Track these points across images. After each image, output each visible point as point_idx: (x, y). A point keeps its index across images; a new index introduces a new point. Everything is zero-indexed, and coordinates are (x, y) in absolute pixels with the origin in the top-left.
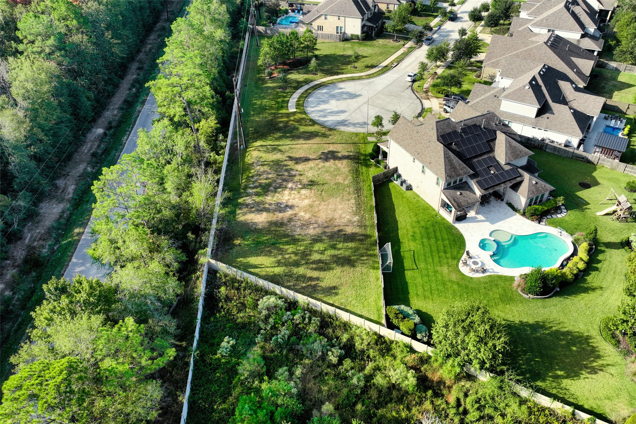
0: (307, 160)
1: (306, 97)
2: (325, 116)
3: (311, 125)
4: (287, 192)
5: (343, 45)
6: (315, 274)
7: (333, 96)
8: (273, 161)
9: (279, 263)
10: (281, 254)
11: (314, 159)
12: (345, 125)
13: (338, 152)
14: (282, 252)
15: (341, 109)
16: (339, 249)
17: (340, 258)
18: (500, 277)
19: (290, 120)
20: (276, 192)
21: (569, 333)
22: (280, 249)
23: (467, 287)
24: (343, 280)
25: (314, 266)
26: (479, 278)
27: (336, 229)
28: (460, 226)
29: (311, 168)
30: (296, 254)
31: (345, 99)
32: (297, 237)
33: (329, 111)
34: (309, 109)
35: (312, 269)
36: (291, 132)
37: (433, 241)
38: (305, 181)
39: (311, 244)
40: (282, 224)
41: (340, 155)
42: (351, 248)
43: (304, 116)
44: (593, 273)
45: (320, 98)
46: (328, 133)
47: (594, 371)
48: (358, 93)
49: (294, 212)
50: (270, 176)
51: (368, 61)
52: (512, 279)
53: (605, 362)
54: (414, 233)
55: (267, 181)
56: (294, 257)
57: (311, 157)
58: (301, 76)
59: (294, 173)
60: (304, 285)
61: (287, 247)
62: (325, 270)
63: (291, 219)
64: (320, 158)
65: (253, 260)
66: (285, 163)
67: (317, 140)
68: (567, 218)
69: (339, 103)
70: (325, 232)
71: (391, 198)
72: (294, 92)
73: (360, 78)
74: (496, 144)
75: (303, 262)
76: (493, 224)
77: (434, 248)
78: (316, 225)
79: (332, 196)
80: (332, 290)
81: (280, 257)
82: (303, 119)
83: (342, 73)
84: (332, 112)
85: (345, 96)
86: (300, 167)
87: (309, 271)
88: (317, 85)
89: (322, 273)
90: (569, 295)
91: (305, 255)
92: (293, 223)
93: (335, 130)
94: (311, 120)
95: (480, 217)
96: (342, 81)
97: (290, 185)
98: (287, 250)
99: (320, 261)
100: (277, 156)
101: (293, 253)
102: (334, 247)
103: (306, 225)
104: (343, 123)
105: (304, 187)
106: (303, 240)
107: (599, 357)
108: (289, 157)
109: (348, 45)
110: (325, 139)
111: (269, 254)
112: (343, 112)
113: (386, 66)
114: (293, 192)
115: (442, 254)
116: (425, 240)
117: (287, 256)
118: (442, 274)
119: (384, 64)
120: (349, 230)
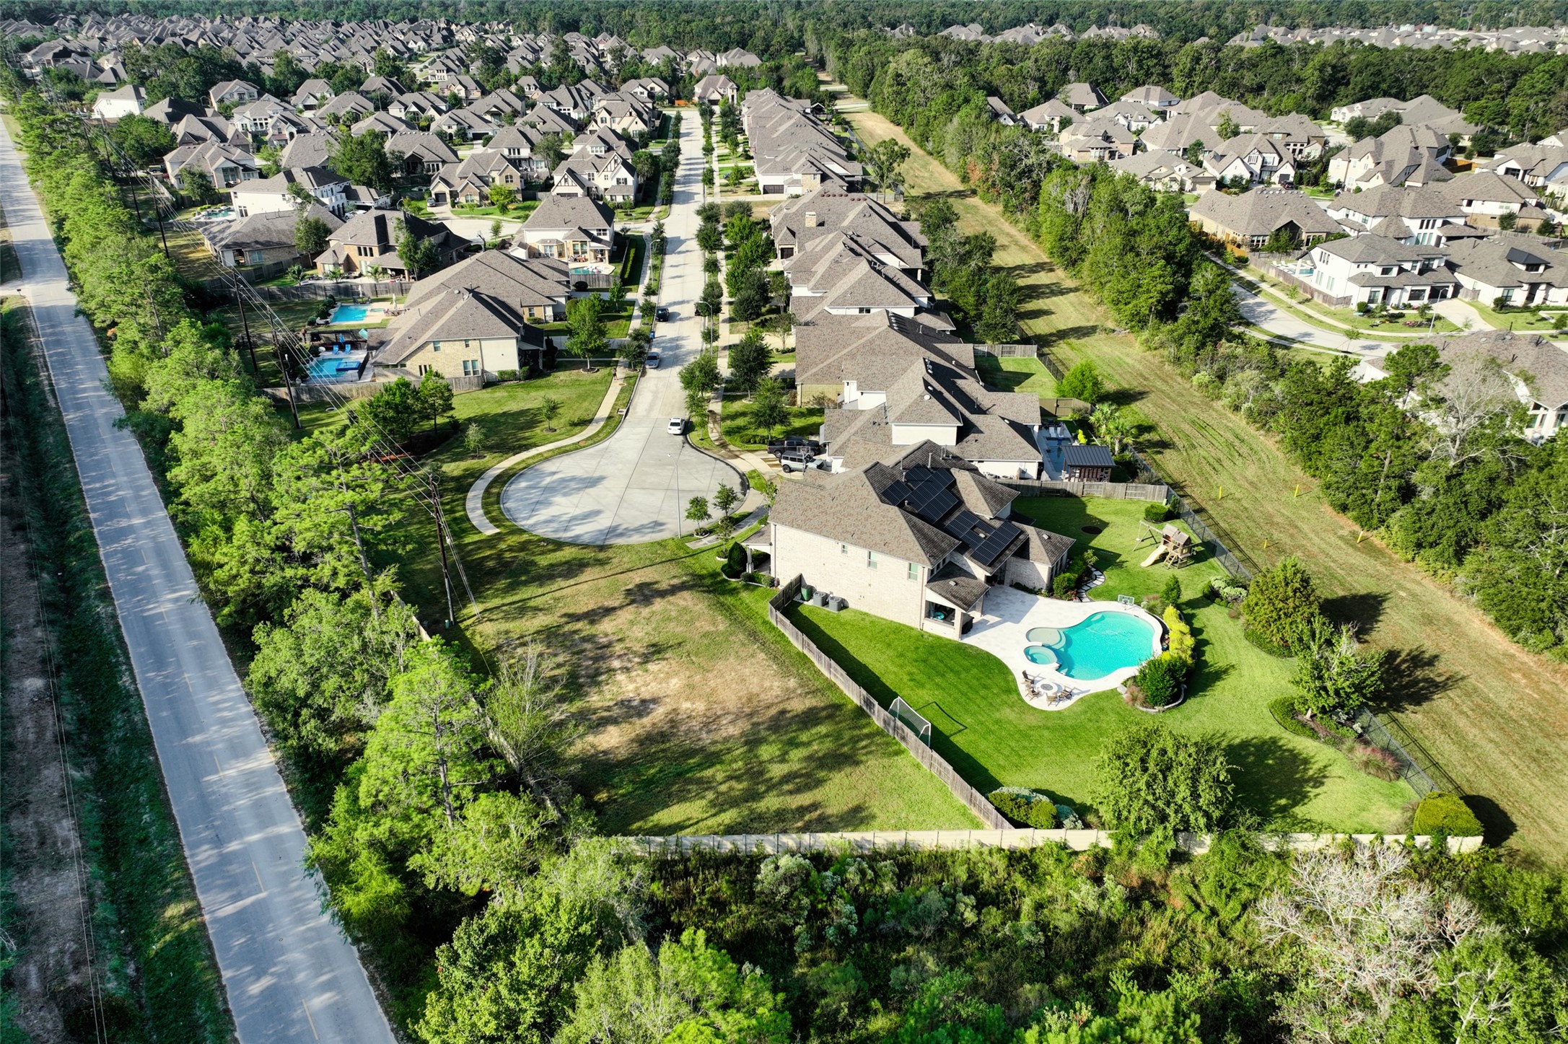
0: (608, 611)
1: (497, 503)
2: (566, 529)
3: (555, 550)
4: (621, 677)
5: (489, 395)
6: (805, 799)
7: (551, 490)
8: (538, 632)
11: (621, 606)
12: (621, 535)
13: (656, 583)
14: (707, 784)
15: (587, 509)
16: (809, 744)
18: (1098, 696)
19: (502, 551)
20: (598, 684)
22: (700, 781)
23: (1065, 729)
24: (863, 788)
26: (1069, 709)
27: (773, 711)
28: (972, 640)
29: (632, 623)
30: (738, 778)
31: (579, 489)
32: (713, 749)
33: (565, 518)
34: (524, 523)
35: (791, 792)
36: (526, 572)
37: (950, 676)
39: (750, 751)
40: (663, 737)
41: (664, 586)
42: (827, 736)
43: (525, 537)
44: (1207, 648)
45: (528, 499)
46: (601, 555)
47: (1318, 782)
48: (597, 475)
49: (669, 708)
51: (567, 414)
52: (1113, 693)
53: (1320, 765)
54: (910, 674)
56: (739, 786)
57: (609, 603)
58: (453, 465)
59: (604, 640)
60: (800, 823)
61: (708, 773)
62: (814, 787)
63: (672, 721)
64: (633, 602)
65: (665, 817)
66: (567, 628)
67: (589, 574)
68: (1111, 583)
69: (574, 498)
70: (755, 725)
72: (465, 499)
73: (577, 447)
74: (961, 489)
75: (762, 788)
76: (1018, 622)
77: (964, 688)
79: (713, 657)
80: (859, 813)
81: (710, 795)
82: (529, 542)
83: (535, 445)
84: (574, 518)
85: (573, 485)
86: (606, 627)
88: (499, 476)
89: (813, 793)
90: (1204, 690)
91: (755, 774)
92: (683, 728)
93: (610, 546)
94: (548, 541)
95: (991, 618)
96: (544, 459)
97: (616, 664)
100: (542, 621)
101: (730, 778)
102: (794, 744)
103: (710, 722)
104: (612, 531)
105: (646, 659)
106: (729, 750)
107: (1306, 762)
108: (565, 615)
109: (499, 393)
110: (607, 567)
112: (598, 513)
113: (610, 418)
115: (983, 692)
116: (938, 680)
117: (723, 788)
118: (1010, 722)
119: (604, 412)
120: (798, 705)
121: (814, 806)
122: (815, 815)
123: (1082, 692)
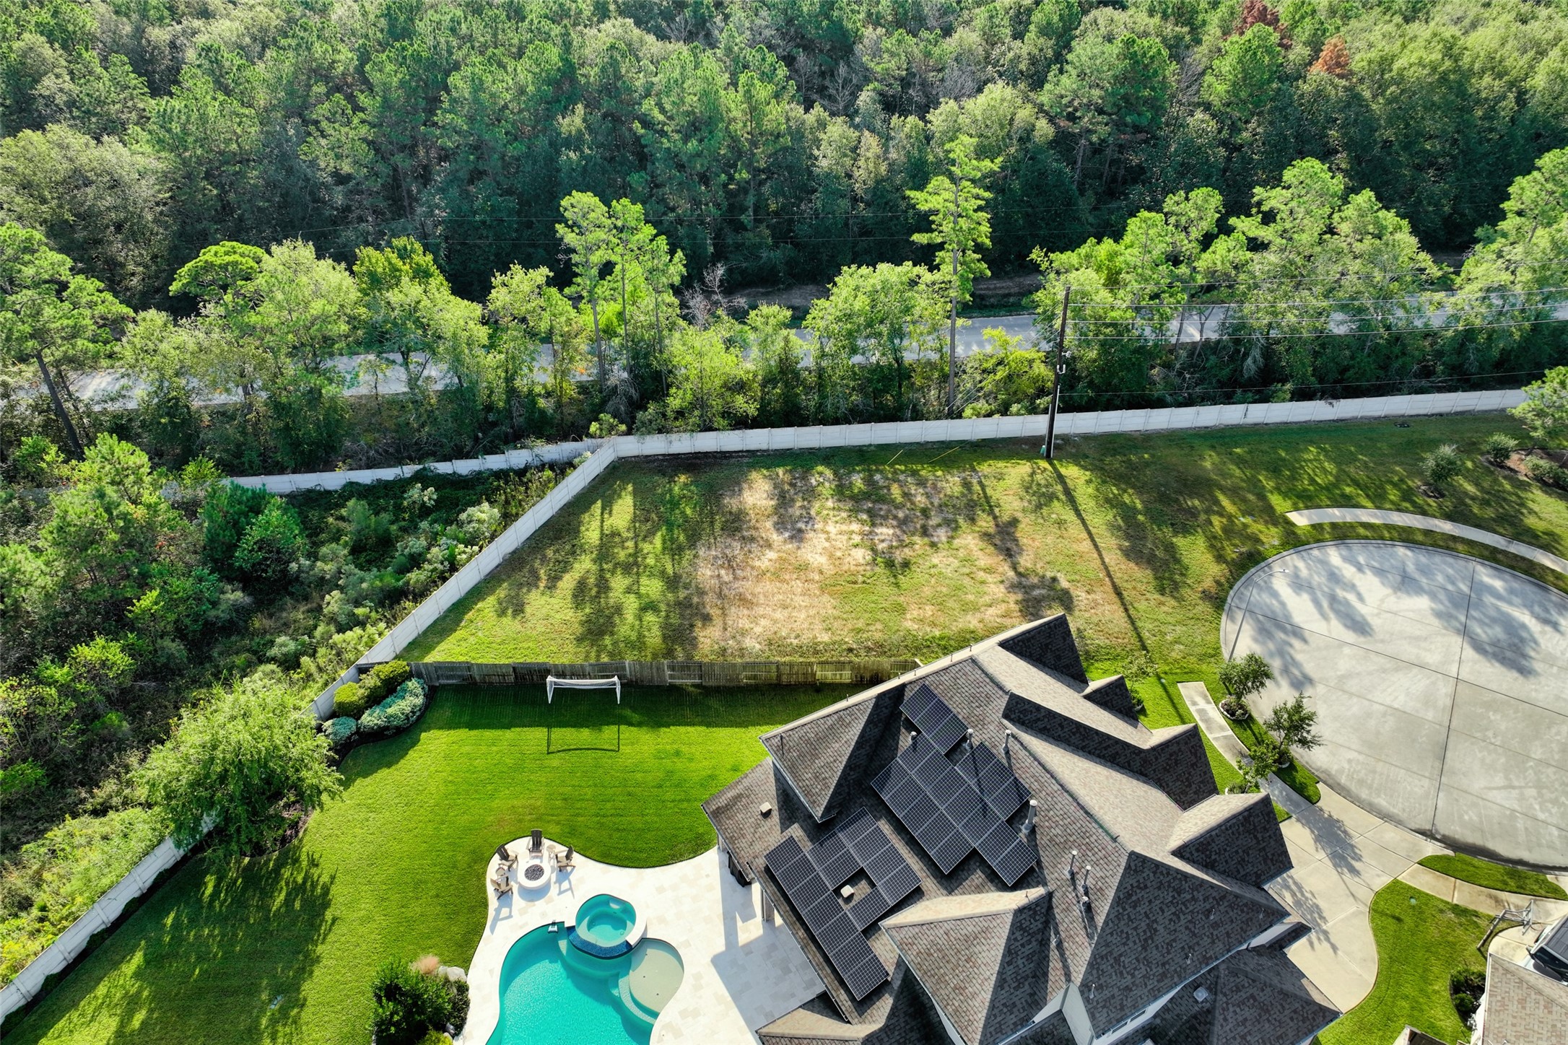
4: (856, 527)
6: (568, 584)
9: (610, 535)
10: (637, 536)
14: (645, 536)
16: (640, 617)
17: (611, 618)
18: (476, 932)
20: (855, 511)
22: (651, 533)
25: (592, 581)
27: (714, 611)
29: (968, 561)
30: (634, 555)
32: (689, 553)
35: (584, 579)
38: (905, 554)
39: (664, 573)
49: (777, 544)
50: (919, 499)
52: (462, 961)
55: (897, 497)
56: (625, 553)
61: (659, 541)
63: (754, 540)
65: (626, 505)
76: (716, 965)
78: (728, 579)
80: (514, 609)
81: (629, 535)
87: (580, 575)
89: (569, 592)
92: (737, 544)
97: (885, 531)
98: (649, 541)
99: (605, 589)
101: (639, 551)
102: (647, 608)
105: (881, 554)
106: (677, 561)
111: (641, 519)
114: (858, 537)
117: (630, 544)
120: (708, 633)
121: (552, 588)
122: (543, 583)
123: (496, 919)
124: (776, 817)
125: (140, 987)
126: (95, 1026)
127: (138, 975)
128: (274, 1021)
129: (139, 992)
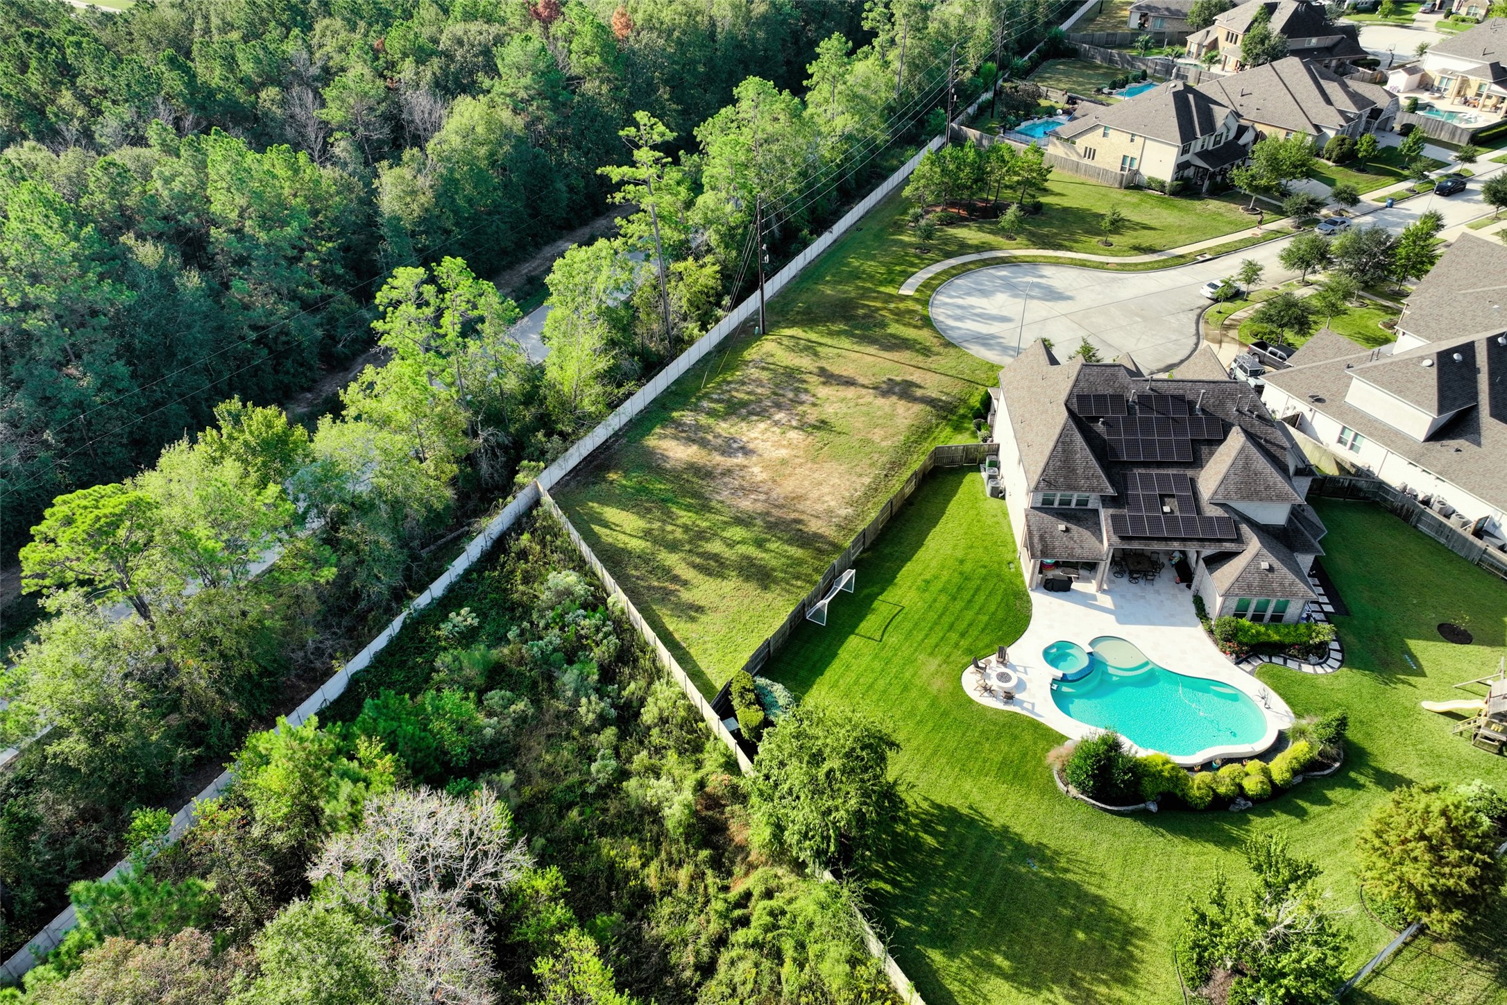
0: (849, 382)
1: (953, 276)
2: (961, 319)
3: (915, 327)
4: (763, 426)
5: (1120, 197)
6: (688, 574)
7: (1012, 287)
8: (786, 367)
9: (647, 534)
10: (664, 521)
11: (863, 386)
12: (984, 345)
13: (920, 387)
14: (668, 517)
15: (1005, 313)
16: (767, 551)
17: (754, 565)
18: (1035, 725)
19: (885, 309)
20: (744, 419)
21: (1098, 901)
22: (668, 513)
24: (725, 603)
25: (698, 560)
27: (793, 516)
29: (843, 400)
30: (687, 530)
31: (1031, 297)
32: (713, 504)
33: (978, 311)
34: (940, 299)
35: (691, 564)
36: (867, 328)
37: (959, 605)
38: (812, 418)
39: (726, 523)
40: (708, 475)
41: (919, 393)
42: (789, 557)
43: (919, 308)
44: (1283, 817)
45: (982, 285)
46: (938, 349)
48: (1069, 294)
49: (746, 463)
50: (759, 390)
51: (1150, 239)
54: (936, 577)
55: (746, 397)
56: (679, 534)
57: (861, 380)
58: (981, 235)
59: (803, 397)
60: (656, 584)
61: (682, 513)
62: (710, 575)
63: (730, 471)
64: (876, 388)
65: (611, 513)
66: (804, 377)
67: (905, 356)
68: (1323, 681)
69: (1011, 301)
70: (768, 514)
71: (949, 501)
72: (938, 262)
73: (1101, 267)
74: (1217, 454)
75: (687, 547)
76: (1123, 623)
77: (948, 619)
78: (763, 497)
79: (837, 458)
80: (692, 611)
81: (657, 525)
82: (912, 312)
83: (1069, 249)
84: (981, 315)
85: (1034, 292)
86: (823, 392)
87: (683, 565)
88: (995, 258)
89: (701, 576)
91: (700, 537)
92: (726, 480)
93: (956, 347)
94: (927, 319)
96: (1057, 263)
97: (780, 416)
98: (678, 518)
99: (716, 557)
100: (805, 362)
101: (684, 526)
102: (760, 544)
103: (747, 490)
104: (985, 340)
105: (802, 427)
106: (718, 512)
107: (1126, 982)
108: (822, 369)
109: (1133, 197)
110: (921, 358)
111: (643, 512)
112: (1004, 320)
113: (1180, 256)
114: (775, 429)
116: (944, 599)
117: (669, 528)
118: (918, 669)
119: (1183, 250)
120: (814, 526)
121: (685, 583)
122: (672, 587)
123: (1032, 712)
124: (1073, 527)
125: (967, 955)
126: (991, 996)
127: (951, 955)
128: (1051, 868)
129: (973, 957)
